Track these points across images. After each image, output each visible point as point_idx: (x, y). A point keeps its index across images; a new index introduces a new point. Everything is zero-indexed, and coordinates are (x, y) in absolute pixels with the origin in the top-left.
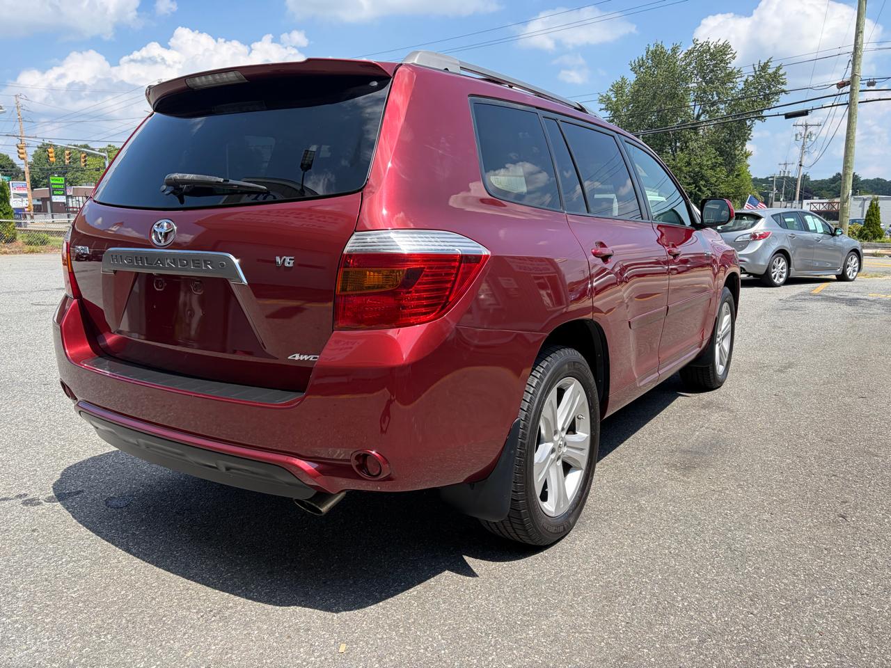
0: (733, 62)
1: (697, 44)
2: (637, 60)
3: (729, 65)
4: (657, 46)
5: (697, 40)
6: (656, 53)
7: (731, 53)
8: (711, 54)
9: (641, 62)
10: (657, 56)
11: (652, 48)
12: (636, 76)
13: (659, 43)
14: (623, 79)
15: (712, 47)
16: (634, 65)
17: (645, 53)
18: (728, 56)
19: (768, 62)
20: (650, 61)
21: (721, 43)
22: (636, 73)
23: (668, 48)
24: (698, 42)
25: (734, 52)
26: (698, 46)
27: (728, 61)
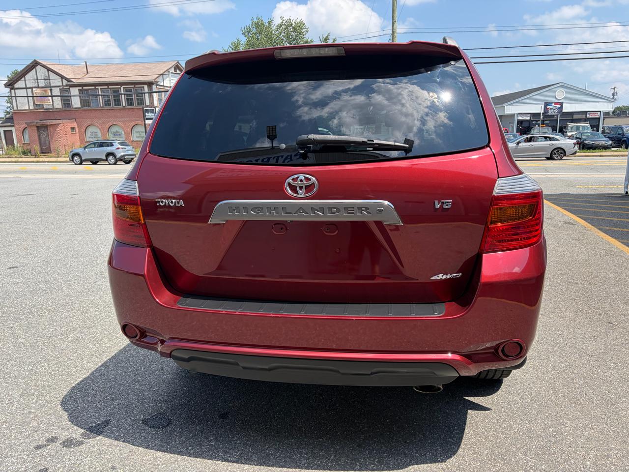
0: (307, 34)
1: (283, 20)
2: (246, 28)
3: (305, 36)
4: (258, 19)
5: (283, 17)
6: (258, 24)
7: (306, 28)
8: (293, 28)
9: (248, 29)
10: (259, 25)
11: (255, 20)
12: (246, 38)
13: (260, 17)
14: (238, 40)
15: (293, 23)
16: (244, 30)
17: (251, 23)
18: (304, 30)
19: (328, 36)
20: (254, 29)
21: (298, 21)
22: (246, 36)
23: (266, 21)
24: (284, 19)
25: (307, 27)
26: (284, 22)
27: (304, 33)
